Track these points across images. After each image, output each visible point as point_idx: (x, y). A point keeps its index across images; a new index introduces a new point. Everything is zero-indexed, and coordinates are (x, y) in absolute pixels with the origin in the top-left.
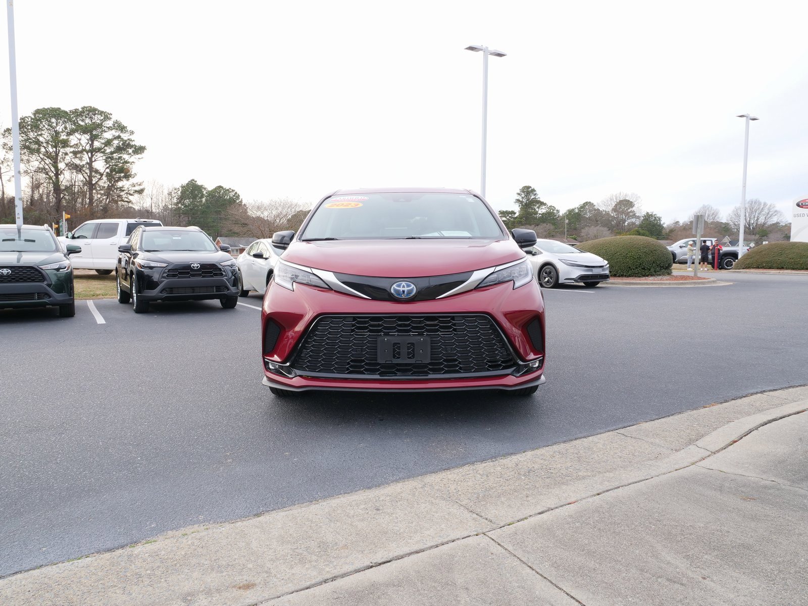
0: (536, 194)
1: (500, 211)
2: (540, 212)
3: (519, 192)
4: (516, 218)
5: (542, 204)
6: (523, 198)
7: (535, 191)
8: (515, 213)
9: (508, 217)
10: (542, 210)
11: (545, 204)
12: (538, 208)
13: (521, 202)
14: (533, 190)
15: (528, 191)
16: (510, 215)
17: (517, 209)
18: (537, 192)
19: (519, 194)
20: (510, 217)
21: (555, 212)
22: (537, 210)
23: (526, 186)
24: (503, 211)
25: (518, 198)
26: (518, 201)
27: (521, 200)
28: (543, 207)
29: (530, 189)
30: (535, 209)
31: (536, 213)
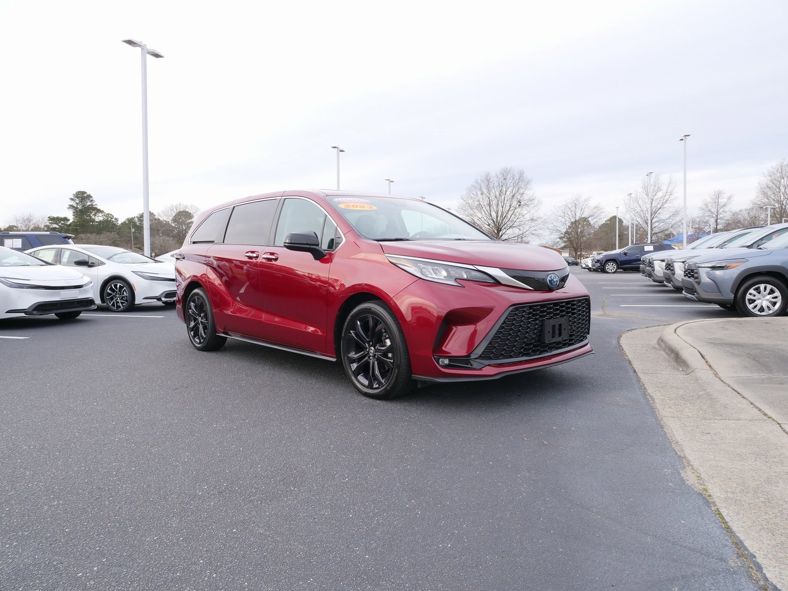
0: (92, 201)
1: (49, 217)
2: (97, 220)
3: (73, 198)
4: (70, 225)
5: (99, 211)
6: (77, 204)
7: (91, 197)
8: (69, 220)
9: (60, 224)
10: (99, 218)
11: (102, 212)
12: (95, 215)
13: (76, 208)
14: (89, 196)
15: (82, 196)
16: (62, 222)
17: (70, 216)
18: (94, 198)
19: (72, 199)
20: (62, 224)
21: (113, 220)
22: (93, 217)
23: (80, 192)
24: (54, 218)
25: (71, 204)
26: (72, 206)
27: (75, 206)
28: (100, 215)
29: (85, 195)
30: (90, 217)
31: (93, 221)
